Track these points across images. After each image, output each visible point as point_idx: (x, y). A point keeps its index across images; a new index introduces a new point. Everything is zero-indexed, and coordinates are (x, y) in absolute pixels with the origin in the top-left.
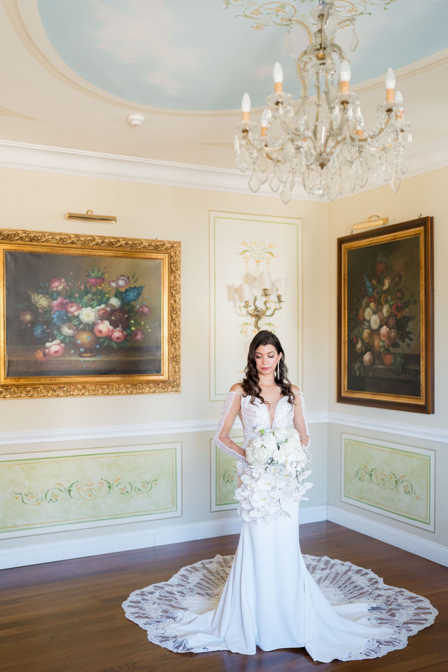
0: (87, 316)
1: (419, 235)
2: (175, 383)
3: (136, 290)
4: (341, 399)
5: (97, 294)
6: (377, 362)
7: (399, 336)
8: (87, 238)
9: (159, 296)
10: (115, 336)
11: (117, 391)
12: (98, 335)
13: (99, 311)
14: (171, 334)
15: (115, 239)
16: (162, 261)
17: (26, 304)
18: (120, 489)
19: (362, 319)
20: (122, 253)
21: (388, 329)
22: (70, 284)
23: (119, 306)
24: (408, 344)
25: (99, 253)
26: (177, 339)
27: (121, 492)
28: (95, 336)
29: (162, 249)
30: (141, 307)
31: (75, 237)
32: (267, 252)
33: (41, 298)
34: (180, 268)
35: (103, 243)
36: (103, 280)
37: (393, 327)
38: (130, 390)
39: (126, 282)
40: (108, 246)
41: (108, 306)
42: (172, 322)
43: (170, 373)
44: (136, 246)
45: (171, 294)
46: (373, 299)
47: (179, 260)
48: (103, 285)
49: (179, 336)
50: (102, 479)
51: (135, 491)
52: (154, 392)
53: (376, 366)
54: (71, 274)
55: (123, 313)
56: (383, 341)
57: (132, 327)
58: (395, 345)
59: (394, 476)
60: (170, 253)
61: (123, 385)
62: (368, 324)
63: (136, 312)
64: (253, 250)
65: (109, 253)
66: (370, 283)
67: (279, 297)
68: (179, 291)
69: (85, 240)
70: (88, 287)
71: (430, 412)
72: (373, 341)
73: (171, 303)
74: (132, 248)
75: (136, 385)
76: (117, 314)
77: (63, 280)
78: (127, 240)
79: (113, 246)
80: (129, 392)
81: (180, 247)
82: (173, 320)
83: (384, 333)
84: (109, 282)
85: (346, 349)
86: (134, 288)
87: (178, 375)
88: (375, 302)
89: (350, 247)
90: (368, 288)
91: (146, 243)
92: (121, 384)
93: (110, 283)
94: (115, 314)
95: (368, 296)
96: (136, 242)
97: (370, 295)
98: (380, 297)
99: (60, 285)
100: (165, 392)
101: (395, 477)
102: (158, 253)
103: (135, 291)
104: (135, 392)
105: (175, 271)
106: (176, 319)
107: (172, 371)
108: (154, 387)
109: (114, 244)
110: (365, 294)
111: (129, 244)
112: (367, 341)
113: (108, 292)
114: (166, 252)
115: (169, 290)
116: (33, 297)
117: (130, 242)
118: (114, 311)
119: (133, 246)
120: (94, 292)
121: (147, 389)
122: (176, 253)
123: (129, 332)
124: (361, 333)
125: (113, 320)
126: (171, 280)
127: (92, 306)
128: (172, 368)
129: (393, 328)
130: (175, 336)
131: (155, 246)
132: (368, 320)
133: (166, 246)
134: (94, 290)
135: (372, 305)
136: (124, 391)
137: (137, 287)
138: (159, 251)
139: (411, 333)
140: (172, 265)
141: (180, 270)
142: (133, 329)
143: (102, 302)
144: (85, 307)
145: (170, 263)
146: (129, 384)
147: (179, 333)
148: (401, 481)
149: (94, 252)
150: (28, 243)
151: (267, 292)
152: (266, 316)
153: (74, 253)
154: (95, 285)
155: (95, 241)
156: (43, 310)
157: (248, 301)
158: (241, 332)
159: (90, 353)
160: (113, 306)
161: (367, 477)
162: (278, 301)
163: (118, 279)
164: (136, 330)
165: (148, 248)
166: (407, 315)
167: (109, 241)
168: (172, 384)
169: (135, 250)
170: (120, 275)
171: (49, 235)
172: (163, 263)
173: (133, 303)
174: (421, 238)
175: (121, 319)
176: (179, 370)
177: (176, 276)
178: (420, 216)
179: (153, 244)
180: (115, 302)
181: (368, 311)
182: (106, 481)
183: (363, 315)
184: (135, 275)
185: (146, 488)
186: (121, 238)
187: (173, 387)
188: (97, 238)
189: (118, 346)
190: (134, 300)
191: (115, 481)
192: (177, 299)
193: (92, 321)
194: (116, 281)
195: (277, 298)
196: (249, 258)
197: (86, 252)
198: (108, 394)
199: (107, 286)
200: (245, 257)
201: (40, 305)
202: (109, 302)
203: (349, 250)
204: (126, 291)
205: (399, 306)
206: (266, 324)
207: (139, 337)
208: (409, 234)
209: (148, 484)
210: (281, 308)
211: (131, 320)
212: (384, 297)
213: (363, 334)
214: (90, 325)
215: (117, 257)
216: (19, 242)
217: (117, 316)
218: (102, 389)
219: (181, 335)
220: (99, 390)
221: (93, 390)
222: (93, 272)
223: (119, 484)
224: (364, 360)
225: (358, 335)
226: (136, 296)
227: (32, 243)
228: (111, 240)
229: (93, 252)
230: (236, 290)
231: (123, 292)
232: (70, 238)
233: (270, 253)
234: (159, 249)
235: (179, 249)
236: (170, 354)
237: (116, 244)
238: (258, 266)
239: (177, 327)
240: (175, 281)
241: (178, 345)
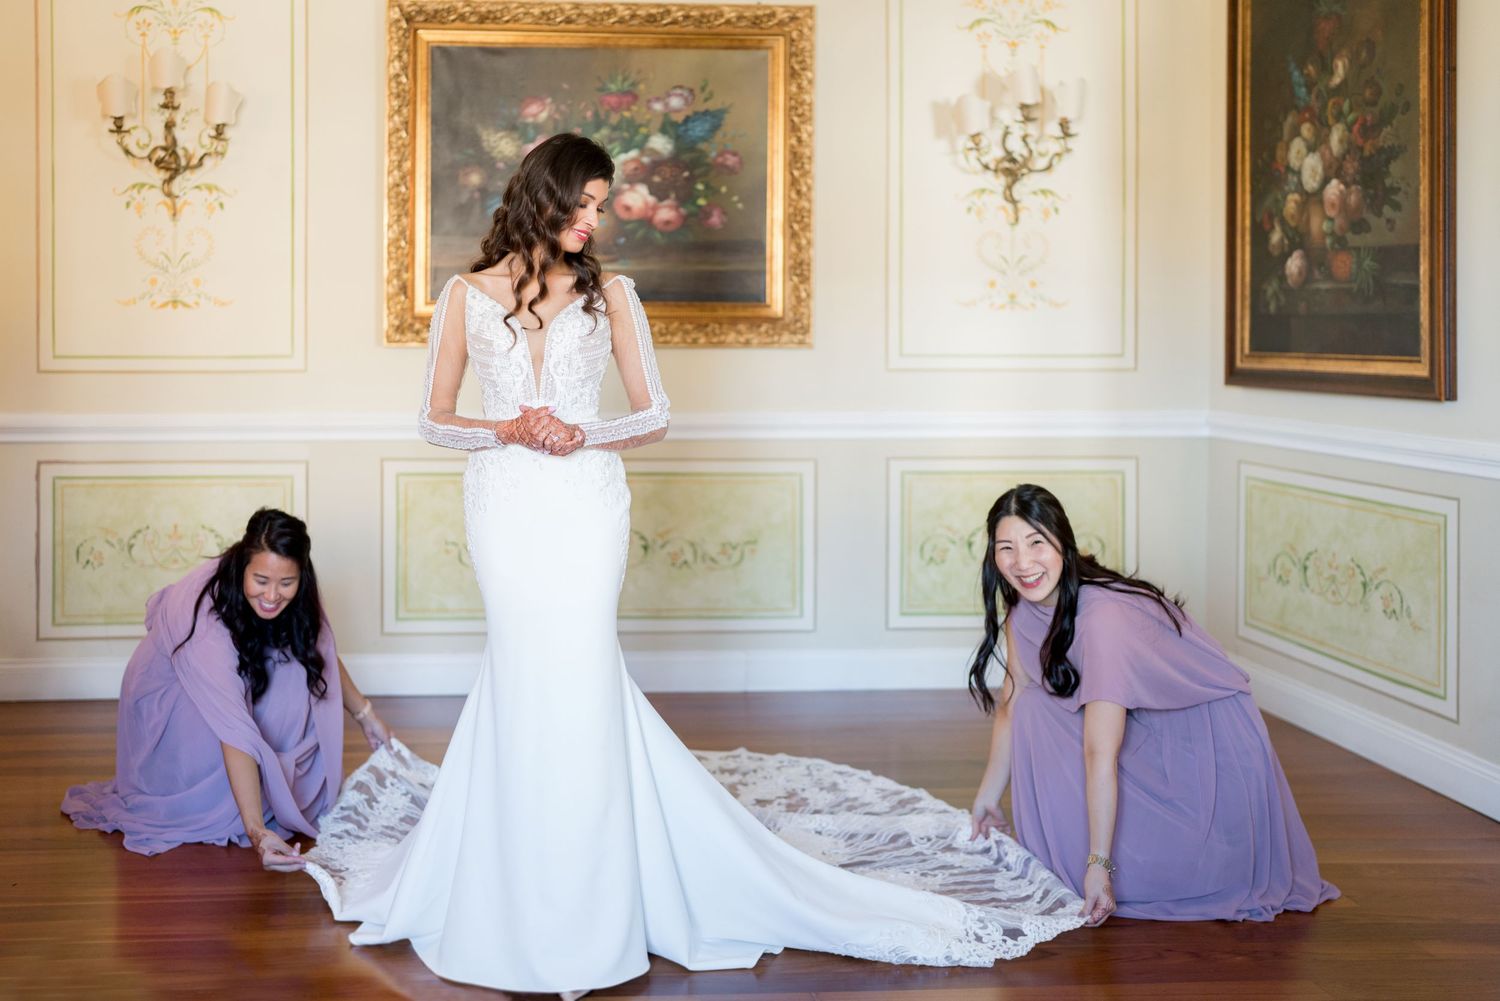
2: (799, 325)
3: (709, 118)
4: (1234, 376)
5: (622, 129)
6: (1315, 272)
7: (1369, 201)
8: (597, 10)
9: (762, 129)
10: (661, 219)
12: (624, 215)
13: (626, 165)
14: (790, 215)
15: (660, 9)
16: (770, 53)
17: (471, 151)
18: (669, 554)
19: (1283, 170)
20: (678, 39)
21: (1342, 187)
22: (563, 107)
23: (670, 153)
24: (1388, 221)
25: (625, 40)
26: (803, 224)
27: (671, 562)
28: (617, 217)
29: (771, 23)
30: (721, 154)
31: (572, 9)
32: (1039, 21)
33: (501, 138)
34: (811, 65)
35: (635, 19)
36: (635, 97)
37: (1354, 179)
38: (693, 336)
39: (686, 99)
40: (646, 24)
41: (646, 153)
42: (792, 188)
43: (788, 301)
44: (709, 21)
45: (792, 124)
46: (1307, 115)
47: (809, 48)
48: (634, 108)
49: (809, 217)
51: (703, 562)
52: (747, 343)
53: (1314, 286)
54: (565, 86)
55: (679, 167)
56: (1331, 219)
57: (698, 197)
58: (1359, 226)
60: (790, 32)
62: (1295, 179)
63: (708, 165)
64: (1001, 17)
65: (649, 40)
66: (1302, 74)
67: (1064, 125)
68: (808, 116)
69: (596, 13)
70: (602, 113)
71: (1444, 395)
72: (1308, 221)
73: (791, 145)
74: (699, 27)
75: (706, 326)
76: (666, 171)
77: (549, 100)
78: (688, 9)
79: (655, 24)
80: (689, 341)
81: (811, 18)
82: (795, 183)
83: (1333, 197)
84: (649, 101)
85: (1248, 249)
86: (704, 113)
87: (806, 305)
88: (1311, 119)
90: (1297, 88)
91: (729, 13)
93: (651, 104)
94: (660, 171)
95: (1296, 107)
96: (707, 12)
97: (1302, 104)
98: (1324, 108)
99: (541, 111)
100: (773, 344)
102: (763, 33)
103: (707, 120)
104: (702, 340)
105: (802, 72)
106: (802, 181)
107: (793, 297)
108: (749, 331)
109: (658, 19)
110: (1290, 103)
111: (692, 17)
112: (1293, 224)
113: (644, 122)
114: (778, 32)
115: (787, 116)
116: (484, 137)
117: (693, 13)
118: (657, 164)
119: (701, 22)
120: (616, 124)
121: (731, 337)
122: (802, 31)
123: (693, 209)
124: (1280, 205)
125: (657, 182)
126: (791, 94)
128: (792, 291)
129: (1355, 182)
130: (799, 218)
131: (754, 19)
132: (1296, 169)
133: (779, 17)
134: (614, 119)
135: (1306, 129)
136: (677, 339)
137: (711, 110)
138: (762, 28)
139: (1398, 190)
140: (793, 60)
141: (811, 71)
142: (702, 202)
143: (634, 145)
145: (790, 55)
146: (688, 323)
147: (809, 211)
150: (477, 26)
151: (1031, 113)
152: (1030, 171)
153: (572, 41)
154: (616, 109)
155: (616, 15)
156: (506, 163)
157: (978, 135)
158: (969, 209)
159: (605, 253)
160: (657, 153)
162: (1061, 134)
163: (669, 95)
164: (709, 205)
165: (738, 23)
166: (1388, 143)
167: (646, 14)
168: (792, 326)
169: (706, 31)
170: (675, 84)
171: (517, 8)
172: (773, 54)
173: (702, 146)
175: (675, 182)
176: (808, 296)
177: (802, 84)
179: (747, 14)
180: (661, 144)
181: (1297, 145)
183: (1286, 158)
184: (706, 86)
185: (729, 558)
186: (674, 5)
187: (794, 333)
188: (621, 8)
189: (666, 240)
190: (704, 139)
191: (659, 535)
192: (805, 136)
194: (664, 100)
195: (1058, 128)
196: (990, 36)
197: (596, 38)
199: (644, 110)
200: (979, 35)
201: (500, 152)
202: (647, 143)
204: (687, 120)
205: (1369, 124)
206: (1035, 193)
207: (716, 219)
209: (734, 548)
210: (1068, 150)
211: (695, 183)
212: (1333, 104)
213: (1284, 205)
215: (665, 47)
216: (458, 24)
217: (666, 174)
219: (812, 216)
222: (612, 82)
223: (667, 542)
224: (1287, 271)
225: (1275, 211)
226: (710, 131)
227: (483, 26)
228: (650, 11)
229: (614, 39)
230: (951, 109)
231: (680, 122)
232: (562, 11)
233: (1048, 23)
234: (763, 25)
235: (810, 22)
236: (787, 258)
237: (662, 19)
238: (1013, 55)
239: (804, 197)
240: (798, 94)
241: (805, 237)
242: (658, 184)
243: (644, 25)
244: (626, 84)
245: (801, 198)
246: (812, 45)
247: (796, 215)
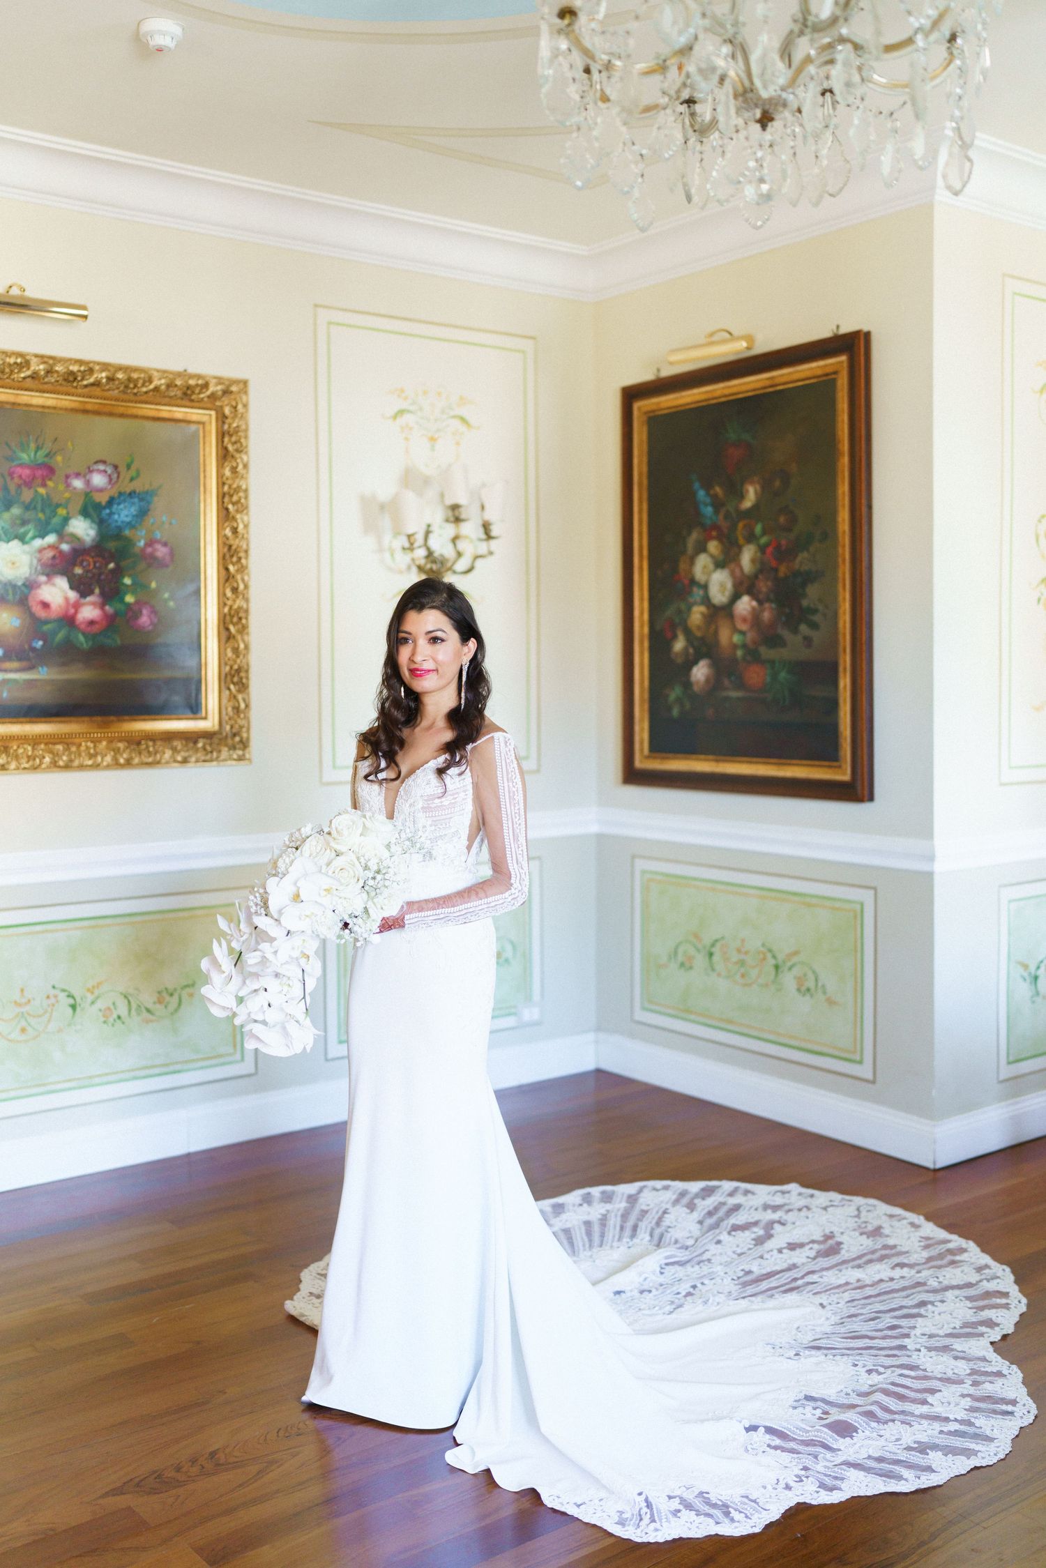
0: (10, 565)
1: (833, 376)
2: (237, 739)
3: (136, 500)
4: (633, 775)
5: (35, 508)
6: (726, 682)
7: (784, 619)
8: (8, 360)
9: (194, 516)
10: (84, 618)
11: (90, 759)
12: (41, 614)
13: (41, 550)
14: (225, 615)
15: (80, 366)
16: (201, 427)
18: (100, 1010)
19: (686, 582)
20: (101, 404)
21: (754, 603)
23: (93, 540)
24: (806, 638)
25: (37, 399)
26: (240, 626)
27: (103, 1019)
28: (32, 615)
29: (202, 396)
30: (151, 543)
32: (455, 417)
34: (246, 447)
35: (49, 375)
36: (50, 470)
37: (768, 597)
38: (125, 756)
39: (110, 480)
40: (64, 383)
41: (66, 539)
42: (227, 585)
43: (224, 712)
44: (135, 386)
45: (225, 512)
47: (243, 427)
48: (50, 484)
49: (247, 618)
50: (54, 987)
51: (139, 1014)
52: (185, 761)
53: (725, 694)
55: (104, 558)
56: (743, 633)
57: (125, 594)
58: (773, 641)
59: (769, 955)
60: (221, 407)
61: (104, 743)
62: (701, 592)
63: (136, 555)
64: (421, 409)
65: (66, 401)
66: (708, 494)
67: (486, 527)
68: (245, 505)
70: (12, 487)
71: (863, 797)
72: (716, 632)
73: (225, 536)
74: (124, 392)
75: (139, 743)
76: (87, 560)
78: (112, 370)
79: (75, 384)
80: (122, 761)
81: (246, 393)
82: (231, 580)
83: (745, 613)
84: (67, 477)
85: (646, 655)
86: (130, 494)
87: (245, 717)
88: (719, 538)
89: (654, 407)
90: (702, 507)
91: (160, 379)
92: (100, 742)
93: (69, 480)
94: (82, 561)
95: (702, 525)
96: (135, 376)
97: (708, 522)
98: (733, 527)
100: (211, 760)
101: (774, 957)
102: (192, 407)
103: (133, 504)
104: (136, 760)
105: (235, 454)
106: (239, 577)
107: (230, 709)
108: (185, 749)
109: (79, 378)
110: (695, 520)
111: (118, 379)
112: (699, 634)
113: (63, 501)
114: (209, 405)
115: (220, 503)
117: (120, 375)
118: (80, 552)
119: (127, 387)
120: (28, 500)
121: (168, 754)
122: (235, 408)
123: (120, 606)
124: (683, 615)
125: (79, 575)
126: (224, 478)
127: (22, 539)
128: (229, 701)
129: (768, 600)
130: (235, 619)
131: (185, 389)
132: (702, 582)
133: (212, 389)
134: (27, 496)
135: (713, 546)
136: (108, 760)
137: (138, 491)
138: (192, 401)
139: (815, 611)
140: (226, 439)
141: (246, 453)
142: (129, 599)
143: (50, 527)
144: (5, 541)
145: (222, 435)
146: (120, 741)
147: (247, 611)
148: (789, 964)
149: (25, 398)
151: (460, 513)
152: (454, 572)
154: (29, 484)
155: (29, 369)
157: (413, 535)
159: (20, 659)
160: (79, 539)
161: (700, 961)
162: (484, 536)
163: (91, 471)
164: (137, 602)
165: (166, 394)
166: (805, 568)
167: (65, 370)
168: (230, 742)
169: (132, 397)
170: (99, 459)
172: (204, 432)
173: (127, 532)
174: (839, 383)
175: (100, 574)
176: (247, 706)
177: (236, 467)
178: (835, 331)
179: (178, 382)
180: (83, 529)
181: (702, 561)
182: (63, 990)
183: (690, 571)
184: (132, 462)
185: (166, 1007)
186: (99, 364)
187: (234, 748)
188: (34, 361)
189: (90, 643)
190: (131, 525)
191: (89, 990)
192: (241, 527)
193: (23, 577)
194: (85, 476)
195: (481, 530)
196: (411, 429)
197: (4, 395)
198: (67, 767)
199: (61, 487)
200: (402, 427)
202: (67, 528)
203: (652, 414)
204: (111, 502)
205: (784, 548)
207: (144, 620)
208: (808, 374)
209: (171, 995)
210: (491, 553)
211: (123, 577)
212: (745, 526)
213: (689, 616)
214: (19, 587)
215: (85, 412)
217: (89, 565)
218: (51, 752)
219: (250, 618)
220: (44, 757)
221: (29, 757)
222: (23, 450)
223: (97, 998)
224: (693, 679)
225: (677, 620)
226: (137, 516)
228: (71, 368)
229: (27, 398)
230: (382, 507)
231: (104, 503)
233: (463, 420)
234: (194, 397)
235: (244, 398)
236: (223, 665)
237: (83, 379)
238: (433, 449)
239: (241, 597)
240: (234, 479)
241: (243, 641)
242: (81, 576)
243: (61, 385)
244: (41, 453)
245: (237, 597)
246: (247, 424)
247: (232, 617)
